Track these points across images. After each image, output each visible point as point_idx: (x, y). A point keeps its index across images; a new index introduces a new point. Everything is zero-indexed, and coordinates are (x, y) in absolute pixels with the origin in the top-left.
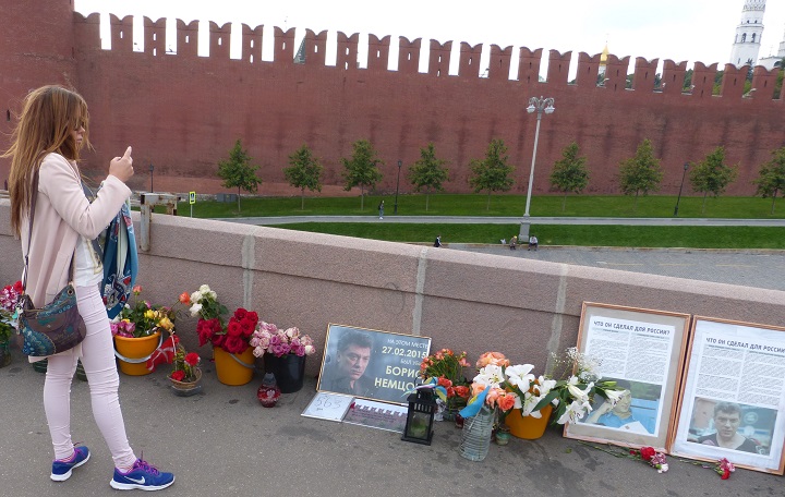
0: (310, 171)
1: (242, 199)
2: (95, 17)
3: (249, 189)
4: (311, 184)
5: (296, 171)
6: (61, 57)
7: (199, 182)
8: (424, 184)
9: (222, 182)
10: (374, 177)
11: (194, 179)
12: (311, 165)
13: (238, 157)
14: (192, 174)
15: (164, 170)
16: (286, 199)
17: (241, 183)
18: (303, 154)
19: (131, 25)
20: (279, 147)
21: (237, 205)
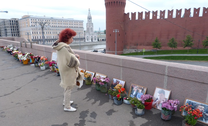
0: (175, 44)
1: (157, 51)
2: (128, 14)
3: (159, 48)
4: (174, 47)
5: (170, 44)
6: (121, 23)
7: (148, 47)
8: (207, 45)
9: (152, 47)
10: (191, 44)
11: (147, 46)
12: (174, 42)
13: (156, 41)
14: (147, 45)
15: (141, 45)
16: (169, 50)
17: (157, 47)
18: (173, 39)
19: (135, 14)
20: (168, 38)
21: (156, 52)
